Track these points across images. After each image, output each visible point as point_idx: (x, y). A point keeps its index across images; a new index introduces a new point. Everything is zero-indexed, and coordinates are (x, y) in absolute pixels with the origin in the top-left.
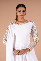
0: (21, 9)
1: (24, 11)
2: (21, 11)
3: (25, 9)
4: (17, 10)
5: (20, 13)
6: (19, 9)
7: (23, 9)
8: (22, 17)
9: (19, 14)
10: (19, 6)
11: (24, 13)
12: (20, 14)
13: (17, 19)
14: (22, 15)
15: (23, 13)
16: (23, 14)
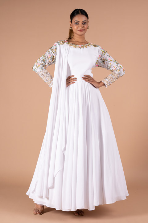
0: (80, 18)
1: (84, 23)
2: (80, 23)
3: (86, 18)
4: (71, 21)
5: (78, 26)
6: (76, 18)
7: (83, 18)
8: (82, 33)
9: (75, 28)
10: (75, 13)
11: (86, 26)
12: (78, 28)
13: (70, 39)
14: (82, 29)
15: (83, 25)
16: (84, 27)
